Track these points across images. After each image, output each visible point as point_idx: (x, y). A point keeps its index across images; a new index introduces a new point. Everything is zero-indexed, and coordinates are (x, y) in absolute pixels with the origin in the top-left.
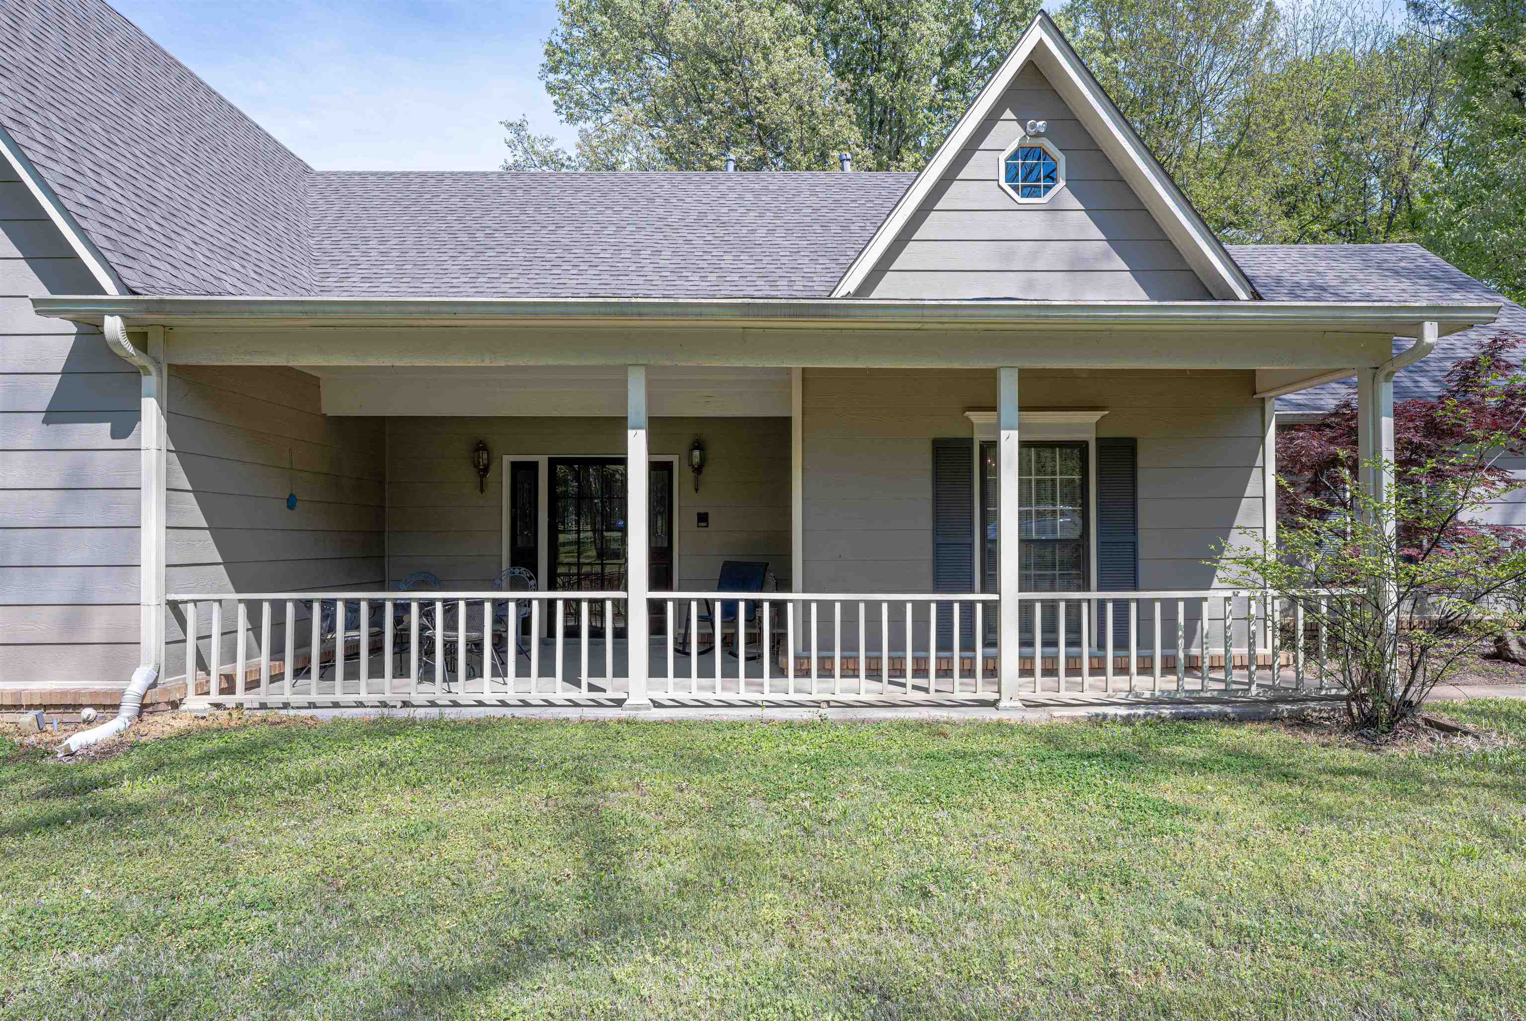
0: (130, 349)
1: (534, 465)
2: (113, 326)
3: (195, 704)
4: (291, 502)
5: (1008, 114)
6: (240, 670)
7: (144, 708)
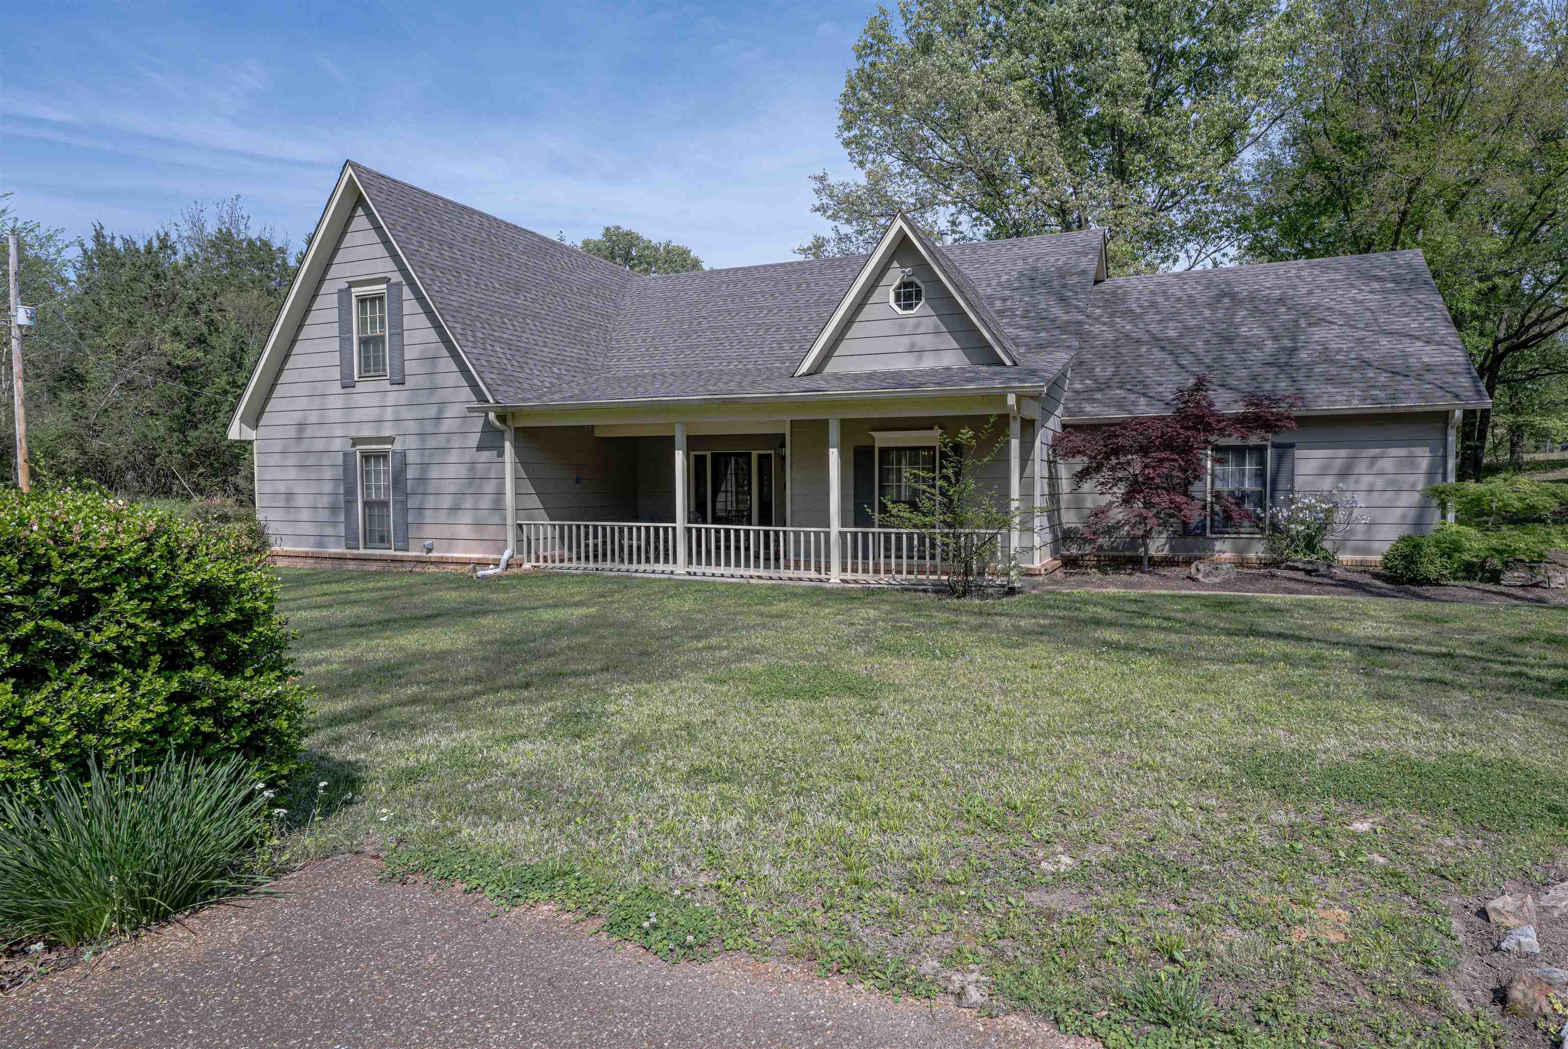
0: (498, 424)
1: (705, 456)
2: (492, 416)
3: (527, 566)
4: (578, 481)
5: (895, 264)
6: (548, 554)
7: (508, 566)
